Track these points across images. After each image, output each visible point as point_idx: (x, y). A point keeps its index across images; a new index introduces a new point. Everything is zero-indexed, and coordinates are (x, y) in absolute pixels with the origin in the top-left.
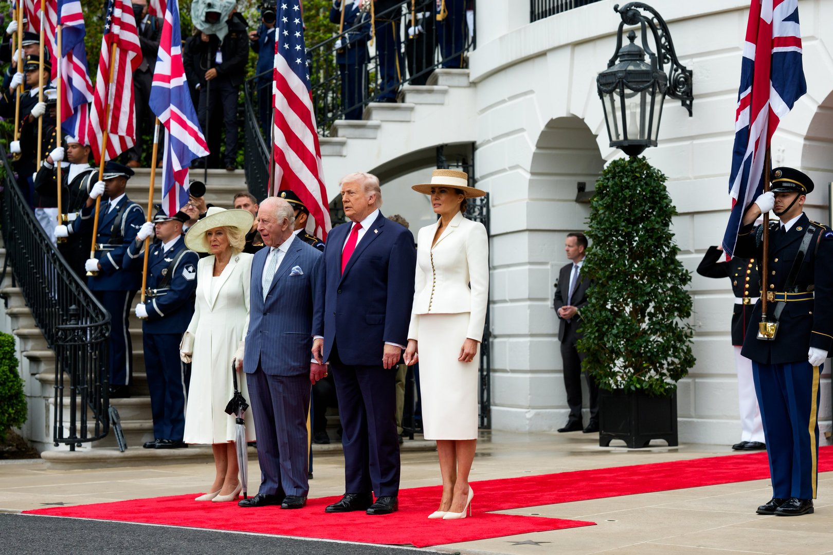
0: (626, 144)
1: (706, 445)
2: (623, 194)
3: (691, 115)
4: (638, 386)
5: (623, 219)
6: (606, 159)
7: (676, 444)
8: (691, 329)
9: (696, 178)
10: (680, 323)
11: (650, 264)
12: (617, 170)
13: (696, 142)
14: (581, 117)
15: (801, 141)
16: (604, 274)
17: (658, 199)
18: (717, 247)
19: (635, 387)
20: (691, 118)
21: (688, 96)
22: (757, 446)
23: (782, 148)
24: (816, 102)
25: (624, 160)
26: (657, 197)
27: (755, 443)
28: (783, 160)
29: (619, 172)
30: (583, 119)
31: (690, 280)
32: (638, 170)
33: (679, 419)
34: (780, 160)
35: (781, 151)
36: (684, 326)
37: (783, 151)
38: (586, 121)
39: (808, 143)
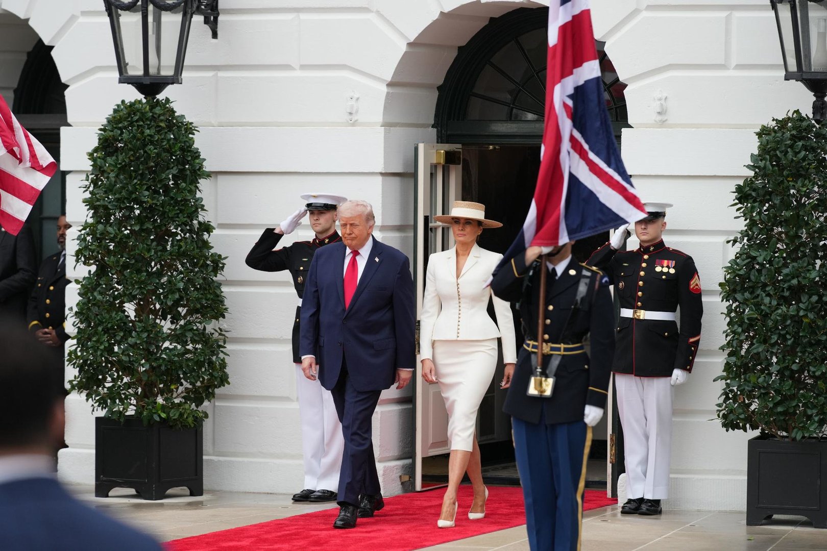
0: (147, 81)
1: (231, 492)
2: (145, 152)
3: (215, 35)
4: (163, 415)
5: (145, 187)
6: (68, 84)
7: (200, 493)
8: (224, 335)
9: (221, 125)
10: (211, 327)
11: (182, 249)
12: (136, 118)
13: (221, 74)
14: (22, 16)
15: (384, 89)
16: (118, 261)
17: (190, 158)
18: (274, 229)
19: (159, 416)
20: (214, 40)
21: (212, 10)
22: (326, 496)
23: (356, 96)
24: (406, 38)
25: (140, 102)
26: (188, 156)
27: (324, 492)
28: (357, 112)
29: (137, 121)
30: (27, 20)
31: (222, 268)
32: (162, 118)
33: (204, 457)
34: (354, 112)
35: (354, 99)
36: (213, 331)
37: (358, 99)
38: (31, 23)
39: (391, 90)
